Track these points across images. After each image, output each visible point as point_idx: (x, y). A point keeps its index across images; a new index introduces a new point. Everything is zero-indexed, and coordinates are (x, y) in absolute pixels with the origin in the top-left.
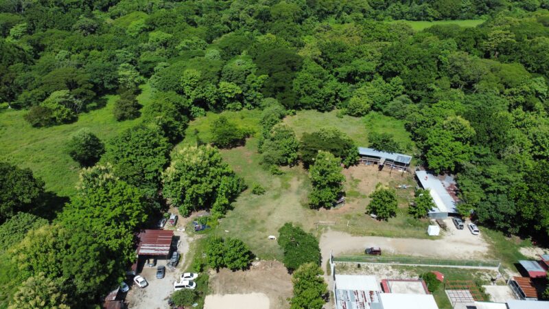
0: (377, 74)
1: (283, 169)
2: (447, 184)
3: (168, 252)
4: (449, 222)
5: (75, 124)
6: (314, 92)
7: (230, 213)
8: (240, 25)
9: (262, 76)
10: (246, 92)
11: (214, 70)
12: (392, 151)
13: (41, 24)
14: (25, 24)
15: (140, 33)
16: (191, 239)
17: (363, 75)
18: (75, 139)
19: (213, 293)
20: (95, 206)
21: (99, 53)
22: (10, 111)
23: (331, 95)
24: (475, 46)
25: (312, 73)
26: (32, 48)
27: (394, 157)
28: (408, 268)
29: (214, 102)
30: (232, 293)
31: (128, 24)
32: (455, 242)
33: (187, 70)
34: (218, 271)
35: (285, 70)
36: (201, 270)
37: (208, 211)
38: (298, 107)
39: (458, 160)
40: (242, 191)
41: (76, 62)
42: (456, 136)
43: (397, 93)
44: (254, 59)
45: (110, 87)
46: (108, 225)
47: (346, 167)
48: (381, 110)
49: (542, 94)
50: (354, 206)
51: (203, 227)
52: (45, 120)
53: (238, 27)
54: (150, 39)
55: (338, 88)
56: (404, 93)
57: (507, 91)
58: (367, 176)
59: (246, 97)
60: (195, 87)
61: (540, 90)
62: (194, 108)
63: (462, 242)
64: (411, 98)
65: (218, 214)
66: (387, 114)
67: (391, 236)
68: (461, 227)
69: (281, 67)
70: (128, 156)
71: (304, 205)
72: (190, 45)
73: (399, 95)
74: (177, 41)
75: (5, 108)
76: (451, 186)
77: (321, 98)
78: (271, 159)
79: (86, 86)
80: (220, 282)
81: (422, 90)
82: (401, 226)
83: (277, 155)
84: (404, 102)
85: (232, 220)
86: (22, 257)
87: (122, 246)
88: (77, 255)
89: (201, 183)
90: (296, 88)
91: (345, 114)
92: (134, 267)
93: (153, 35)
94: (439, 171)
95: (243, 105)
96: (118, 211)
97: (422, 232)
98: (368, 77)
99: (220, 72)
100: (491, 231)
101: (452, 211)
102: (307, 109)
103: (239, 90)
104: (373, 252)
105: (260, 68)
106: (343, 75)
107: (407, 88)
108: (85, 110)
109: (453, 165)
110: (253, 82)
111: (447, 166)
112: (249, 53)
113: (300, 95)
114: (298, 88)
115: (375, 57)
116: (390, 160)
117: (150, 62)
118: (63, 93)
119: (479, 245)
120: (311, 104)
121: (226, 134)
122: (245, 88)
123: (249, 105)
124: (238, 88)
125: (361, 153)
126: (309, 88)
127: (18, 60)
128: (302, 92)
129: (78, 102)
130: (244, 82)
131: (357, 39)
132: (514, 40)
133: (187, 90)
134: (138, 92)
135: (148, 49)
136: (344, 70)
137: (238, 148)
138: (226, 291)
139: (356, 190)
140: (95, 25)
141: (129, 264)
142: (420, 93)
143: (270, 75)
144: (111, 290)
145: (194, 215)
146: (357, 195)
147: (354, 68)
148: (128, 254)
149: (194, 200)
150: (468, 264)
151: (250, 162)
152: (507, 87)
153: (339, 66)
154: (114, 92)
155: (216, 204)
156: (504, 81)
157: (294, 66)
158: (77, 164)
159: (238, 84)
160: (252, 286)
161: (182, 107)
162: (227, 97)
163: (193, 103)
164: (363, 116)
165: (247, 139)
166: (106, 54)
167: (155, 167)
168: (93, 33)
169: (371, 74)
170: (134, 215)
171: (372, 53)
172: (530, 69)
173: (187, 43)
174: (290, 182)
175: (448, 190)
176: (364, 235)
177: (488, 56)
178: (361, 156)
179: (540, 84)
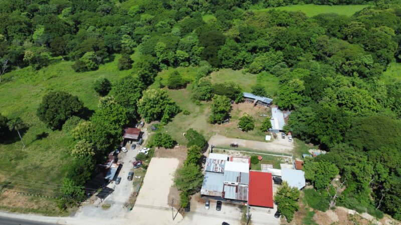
1: (203, 102)
2: (286, 115)
3: (137, 138)
4: (279, 135)
5: (97, 71)
6: (230, 58)
7: (170, 123)
8: (199, 7)
9: (201, 48)
10: (192, 56)
11: (173, 43)
12: (263, 96)
13: (79, 7)
14: (70, 8)
15: (136, 14)
16: (149, 134)
17: (261, 49)
18: (97, 81)
19: (155, 157)
20: (106, 115)
21: (111, 28)
22: (63, 61)
23: (240, 60)
24: (339, 31)
25: (230, 47)
26: (74, 23)
27: (263, 99)
28: (247, 154)
29: (172, 62)
30: (164, 157)
31: (129, 7)
32: (278, 144)
33: (159, 43)
34: (159, 148)
35: (214, 44)
36: (151, 147)
37: (160, 121)
38: (220, 67)
39: (293, 103)
40: (178, 112)
41: (98, 34)
42: (295, 90)
43: (279, 61)
44: (199, 36)
45: (117, 49)
46: (111, 124)
47: (237, 103)
49: (369, 65)
50: (233, 124)
51: (156, 128)
52: (81, 68)
53: (198, 9)
54: (141, 19)
55: (245, 56)
56: (284, 61)
57: (348, 62)
58: (246, 108)
59: (191, 59)
60: (162, 53)
61: (368, 63)
62: (162, 65)
63: (281, 144)
64: (287, 63)
65: (164, 123)
66: (271, 73)
67: (246, 139)
68: (284, 137)
69: (212, 43)
70: (122, 92)
71: (208, 122)
72: (163, 24)
73: (280, 62)
74: (157, 21)
75: (61, 59)
76: (288, 117)
77: (233, 62)
78: (196, 97)
79: (103, 49)
80: (159, 153)
81: (295, 59)
82: (253, 135)
83: (200, 94)
84: (282, 66)
85: (170, 127)
86: (77, 133)
87: (117, 133)
88: (97, 135)
89: (156, 107)
90: (220, 56)
91: (248, 72)
92: (122, 143)
93: (143, 16)
94: (282, 108)
95: (190, 64)
96: (115, 118)
97: (263, 138)
98: (264, 50)
99: (177, 44)
100: (300, 141)
101: (281, 129)
102: (226, 68)
103: (187, 55)
104: (233, 146)
105: (201, 42)
106: (250, 48)
107: (285, 58)
108: (103, 63)
109: (290, 105)
110: (196, 51)
111: (287, 106)
112: (196, 32)
113: (222, 60)
115: (272, 37)
116: (261, 101)
117: (140, 35)
118: (92, 53)
119: (289, 146)
120: (228, 65)
121: (175, 82)
122: (191, 54)
123: (193, 64)
124: (187, 54)
125: (245, 96)
126: (227, 56)
127: (67, 32)
128: (223, 57)
129: (99, 58)
130: (190, 51)
131: (265, 24)
132: (364, 29)
133: (158, 54)
134: (132, 52)
135: (140, 25)
136: (251, 44)
137: (182, 89)
138: (161, 156)
139: (237, 116)
140: (110, 8)
141: (119, 142)
142: (293, 61)
143: (206, 47)
144: (111, 151)
145: (152, 123)
146: (237, 118)
147: (256, 44)
148: (119, 137)
149: (152, 115)
150: (279, 154)
151: (187, 97)
152: (348, 59)
153: (248, 42)
154: (119, 52)
155: (163, 118)
156: (346, 56)
157: (220, 42)
158: (98, 94)
159: (187, 52)
160: (173, 156)
161: (154, 65)
162: (180, 59)
163: (161, 62)
164: (258, 73)
165: (188, 84)
166: (115, 29)
167: (135, 99)
168: (108, 13)
169: (266, 48)
170: (123, 120)
171: (270, 35)
172: (367, 48)
173: (161, 24)
174: (204, 110)
175: (285, 119)
176: (233, 137)
177: (345, 38)
178: (245, 98)
179: (368, 59)
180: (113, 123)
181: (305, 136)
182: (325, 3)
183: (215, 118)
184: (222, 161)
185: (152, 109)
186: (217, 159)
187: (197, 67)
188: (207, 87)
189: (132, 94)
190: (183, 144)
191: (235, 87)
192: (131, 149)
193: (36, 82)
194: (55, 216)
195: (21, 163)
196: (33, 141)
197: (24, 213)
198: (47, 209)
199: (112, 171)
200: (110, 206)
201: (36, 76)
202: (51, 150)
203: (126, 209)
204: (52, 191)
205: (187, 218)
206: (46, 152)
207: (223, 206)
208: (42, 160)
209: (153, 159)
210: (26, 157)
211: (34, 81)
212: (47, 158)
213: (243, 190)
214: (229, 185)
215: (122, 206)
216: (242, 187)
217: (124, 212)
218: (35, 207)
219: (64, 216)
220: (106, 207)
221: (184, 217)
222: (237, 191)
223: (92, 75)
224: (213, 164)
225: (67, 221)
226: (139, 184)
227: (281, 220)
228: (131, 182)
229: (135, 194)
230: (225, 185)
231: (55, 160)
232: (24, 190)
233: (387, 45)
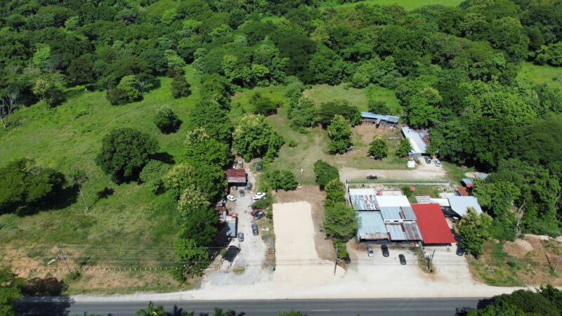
0: (375, 53)
1: (308, 129)
2: (422, 135)
4: (422, 159)
5: (143, 102)
6: (325, 70)
7: (276, 159)
9: (285, 59)
10: (273, 71)
11: (246, 55)
12: (385, 114)
13: (89, 16)
14: (77, 17)
15: (174, 20)
16: (255, 175)
17: (363, 55)
19: (277, 202)
21: (146, 41)
22: (87, 92)
23: (339, 72)
24: (454, 26)
25: (324, 55)
26: (86, 38)
27: (387, 118)
28: (393, 186)
29: (249, 81)
30: (288, 202)
31: (162, 12)
32: (425, 171)
33: (226, 56)
34: (276, 191)
35: (302, 53)
36: (266, 191)
37: (261, 158)
38: (314, 82)
39: (430, 118)
40: (282, 145)
41: (130, 51)
42: (429, 102)
43: (390, 69)
44: (276, 44)
45: (161, 70)
47: (353, 126)
48: (378, 82)
49: (502, 66)
50: (359, 152)
51: (260, 168)
52: (121, 99)
54: (184, 27)
55: (344, 66)
56: (395, 69)
57: (475, 64)
58: (367, 132)
59: (272, 76)
60: (233, 70)
61: (500, 63)
62: (233, 86)
63: (430, 171)
64: (400, 71)
65: (270, 159)
66: (382, 85)
67: (384, 169)
68: (429, 162)
69: (299, 51)
71: (326, 153)
72: (221, 32)
73: (391, 70)
74: (209, 28)
75: (82, 90)
76: (426, 136)
77: (331, 75)
78: (299, 123)
79: (147, 71)
80: (280, 197)
81: (410, 65)
82: (390, 163)
83: (303, 119)
84: (395, 76)
85: (279, 163)
90: (312, 68)
91: (350, 87)
92: (226, 190)
93: (188, 23)
94: (417, 126)
95: (270, 81)
97: (404, 166)
98: (367, 56)
99: (252, 56)
101: (424, 152)
102: (320, 84)
103: (267, 71)
104: (372, 178)
105: (282, 52)
106: (348, 55)
107: (398, 65)
108: (147, 90)
109: (427, 122)
110: (278, 63)
111: (422, 123)
112: (271, 39)
113: (315, 73)
114: (313, 67)
115: (373, 39)
116: (385, 121)
117: (189, 48)
118: (131, 77)
119: (440, 172)
120: (324, 79)
122: (272, 69)
123: (275, 82)
124: (266, 69)
125: (363, 116)
126: (322, 67)
127: (86, 51)
128: (317, 70)
129: (142, 84)
130: (271, 64)
131: (358, 23)
132: (484, 21)
133: (227, 72)
134: (183, 73)
135: (184, 36)
136: (348, 51)
137: (272, 116)
138: (283, 201)
139: (360, 141)
140: (134, 15)
141: (224, 188)
142: (408, 68)
143: (291, 58)
145: (253, 161)
146: (361, 145)
147: (356, 50)
148: (223, 182)
149: (254, 150)
150: (432, 182)
151: (283, 125)
152: (475, 61)
153: (344, 48)
154: (164, 74)
155: (268, 153)
156: (473, 56)
157: (309, 49)
158: (160, 131)
159: (266, 66)
160: (300, 198)
161: (226, 86)
162: (258, 77)
163: (232, 82)
164: (364, 87)
165: (278, 109)
166: (152, 41)
167: (226, 130)
168: (133, 22)
169: (369, 53)
170: (223, 159)
171: (370, 36)
172: (494, 45)
173: (218, 31)
174: (314, 138)
175: (423, 139)
176: (366, 168)
177: (463, 35)
178: (363, 118)
179: (500, 58)
180: (213, 164)
181: (457, 157)
183: (337, 147)
184: (371, 196)
185: (255, 141)
186: (364, 195)
187: (280, 86)
188: (312, 109)
189: (221, 125)
190: (306, 183)
191: (349, 105)
192: (239, 196)
193: (61, 123)
194: (173, 292)
195: (91, 231)
196: (96, 201)
197: (128, 293)
198: (159, 284)
199: (229, 225)
200: (244, 270)
201: (56, 115)
202: (126, 209)
203: (268, 270)
204: (154, 262)
205: (350, 271)
206: (121, 213)
207: (390, 251)
208: (122, 224)
209: (274, 206)
210: (96, 222)
211: (57, 123)
212: (127, 221)
213: (411, 227)
214: (391, 224)
215: (260, 268)
216: (408, 225)
217: (265, 274)
218: (141, 284)
219: (186, 290)
220: (240, 271)
221: (346, 270)
222: (404, 230)
223: (138, 108)
224: (361, 202)
225: (194, 295)
226: (269, 238)
227: (466, 257)
228: (259, 237)
229: (271, 252)
230: (386, 224)
231: (140, 221)
232: (114, 264)
233: (519, 39)
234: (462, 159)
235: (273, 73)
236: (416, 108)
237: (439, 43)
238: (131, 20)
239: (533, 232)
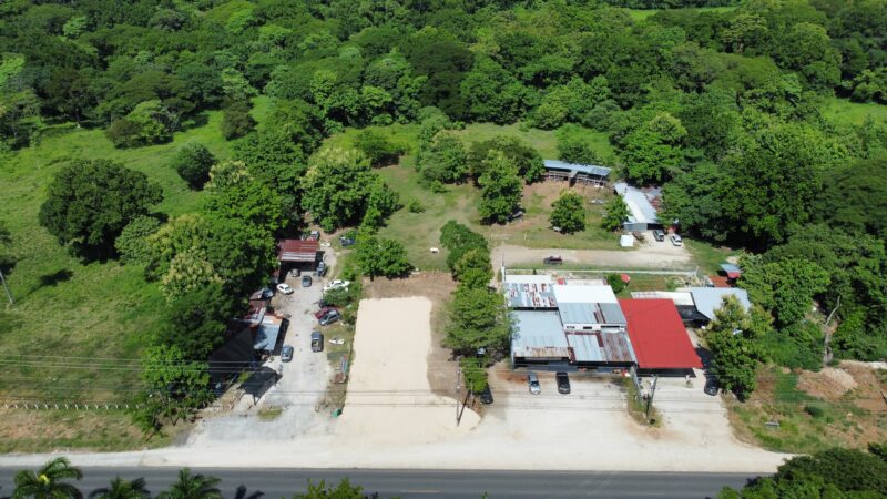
0: (576, 75)
1: (448, 187)
2: (651, 196)
3: (313, 260)
4: (649, 235)
5: (170, 144)
6: (489, 98)
7: (382, 229)
8: (386, 17)
9: (419, 78)
10: (397, 100)
11: (354, 70)
12: (587, 162)
13: (105, 17)
14: (84, 18)
15: (246, 28)
16: (338, 254)
17: (555, 75)
18: (184, 150)
19: (368, 297)
20: (230, 205)
21: (192, 55)
22: (79, 131)
23: (512, 102)
24: (713, 37)
25: (487, 73)
26: (96, 49)
27: (589, 169)
28: (590, 274)
29: (355, 113)
30: (389, 297)
31: (227, 17)
32: (652, 252)
33: (319, 72)
34: (372, 279)
35: (449, 68)
36: (353, 279)
37: (356, 227)
38: (468, 119)
39: (664, 166)
40: (396, 210)
41: (163, 66)
42: (664, 138)
43: (600, 97)
44: (408, 57)
45: (212, 98)
46: (247, 224)
47: (528, 183)
48: (580, 121)
49: (794, 96)
50: (535, 221)
51: (352, 241)
52: (132, 139)
53: (384, 21)
54: (261, 36)
55: (522, 93)
56: (610, 97)
57: (749, 93)
58: (553, 192)
59: (397, 106)
60: (329, 94)
61: (792, 91)
62: (329, 123)
63: (660, 253)
64: (619, 102)
65: (369, 229)
66: (587, 125)
67: (576, 248)
68: (661, 239)
69: (444, 65)
72: (319, 41)
73: (603, 100)
74: (300, 38)
75: (73, 128)
76: (656, 198)
77: (498, 105)
78: (432, 174)
79: (182, 95)
80: (376, 288)
81: (635, 93)
82: (590, 239)
83: (439, 168)
84: (609, 108)
87: (263, 247)
89: (349, 189)
90: (465, 93)
91: (532, 127)
92: (277, 273)
93: (265, 30)
94: (641, 181)
95: (394, 118)
96: (256, 211)
97: (614, 244)
98: (562, 78)
99: (363, 72)
101: (652, 222)
102: (480, 122)
103: (388, 98)
104: (553, 261)
105: (416, 68)
106: (529, 77)
107: (614, 91)
108: (181, 128)
109: (659, 173)
110: (408, 86)
111: (651, 174)
112: (401, 50)
113: (470, 102)
114: (468, 92)
115: (573, 52)
116: (585, 173)
117: (264, 66)
118: (154, 103)
119: (679, 255)
120: (486, 114)
121: (373, 147)
122: (397, 94)
123: (402, 118)
124: (387, 94)
125: (547, 165)
126: (482, 93)
127: (84, 63)
128: (473, 96)
129: (173, 116)
130: (395, 87)
131: (550, 30)
132: (765, 28)
133: (318, 98)
134: (251, 106)
135: (259, 49)
136: (530, 69)
137: (389, 167)
138: (382, 295)
139: (539, 206)
140: (181, 19)
141: (271, 270)
142: (630, 97)
143: (430, 76)
144: (254, 291)
145: (339, 232)
146: (539, 211)
147: (543, 66)
148: (270, 259)
150: (664, 270)
151: (405, 181)
152: (748, 87)
153: (524, 65)
154: (216, 106)
155: (367, 216)
156: (744, 79)
157: (462, 64)
159: (387, 89)
160: (417, 292)
161: (314, 117)
162: (372, 107)
163: (327, 116)
164: (555, 128)
165: (401, 157)
166: (202, 55)
167: (292, 175)
168: (177, 29)
169: (566, 74)
170: (274, 217)
171: (569, 47)
172: (782, 64)
173: (314, 40)
174: (456, 200)
175: (652, 202)
176: (545, 247)
177: (729, 50)
178: (548, 169)
179: (791, 83)
180: (252, 224)
181: (711, 228)
182: (653, 5)
183: (493, 209)
184: (543, 285)
185: (341, 192)
187: (412, 125)
188: (455, 150)
189: (284, 166)
190: (430, 267)
191: (522, 145)
192: (301, 286)
193: (18, 172)
194: (129, 450)
195: (7, 339)
196: (34, 290)
197: (38, 451)
198: (105, 435)
199: (266, 331)
200: (280, 412)
201: (14, 160)
202: (86, 304)
203: (326, 414)
204: (109, 394)
205: (490, 418)
206: (75, 311)
207: (574, 385)
208: (68, 329)
209: (363, 303)
210: (19, 325)
211: (12, 171)
212: (80, 323)
213: (616, 340)
214: (578, 333)
215: (312, 409)
216: (610, 334)
217: (321, 421)
218: (70, 434)
219: (156, 447)
220: (272, 413)
221: (482, 416)
222: (601, 344)
223: (159, 153)
224: (523, 294)
225: (167, 458)
226: (343, 357)
227: (723, 397)
228: (322, 356)
229: (340, 382)
230: (567, 333)
231: (104, 324)
232: (29, 398)
233: (823, 53)
234: (721, 232)
235: (399, 103)
236: (639, 148)
237: (685, 59)
238: (177, 25)
239: (857, 357)
